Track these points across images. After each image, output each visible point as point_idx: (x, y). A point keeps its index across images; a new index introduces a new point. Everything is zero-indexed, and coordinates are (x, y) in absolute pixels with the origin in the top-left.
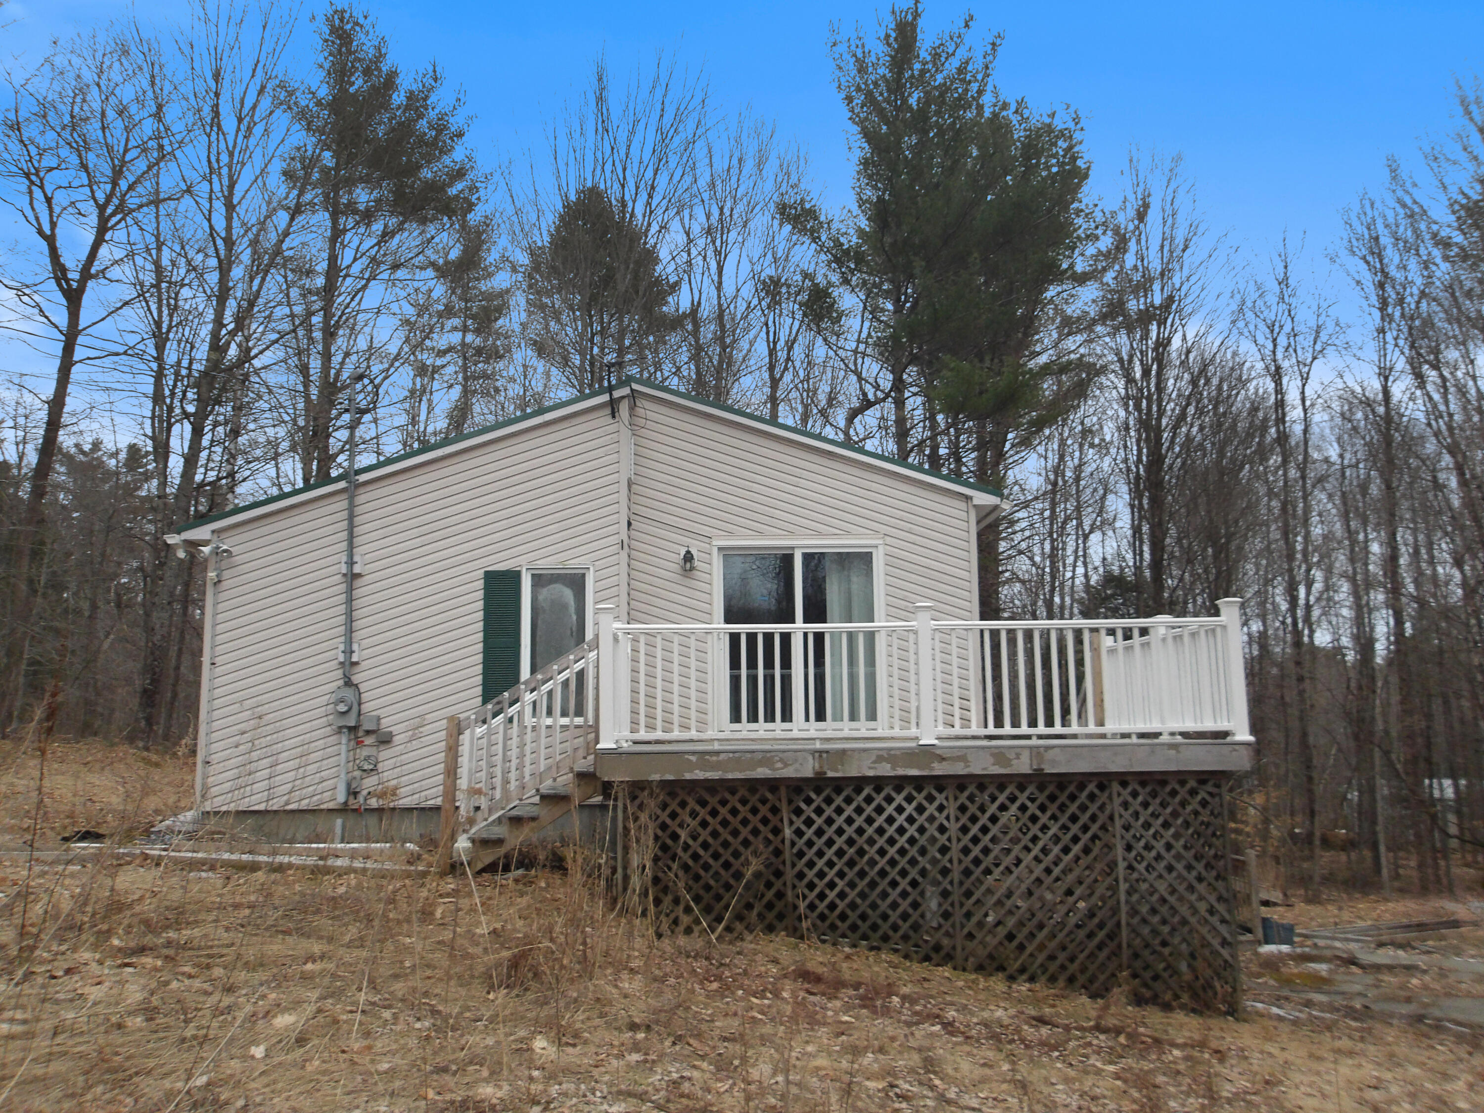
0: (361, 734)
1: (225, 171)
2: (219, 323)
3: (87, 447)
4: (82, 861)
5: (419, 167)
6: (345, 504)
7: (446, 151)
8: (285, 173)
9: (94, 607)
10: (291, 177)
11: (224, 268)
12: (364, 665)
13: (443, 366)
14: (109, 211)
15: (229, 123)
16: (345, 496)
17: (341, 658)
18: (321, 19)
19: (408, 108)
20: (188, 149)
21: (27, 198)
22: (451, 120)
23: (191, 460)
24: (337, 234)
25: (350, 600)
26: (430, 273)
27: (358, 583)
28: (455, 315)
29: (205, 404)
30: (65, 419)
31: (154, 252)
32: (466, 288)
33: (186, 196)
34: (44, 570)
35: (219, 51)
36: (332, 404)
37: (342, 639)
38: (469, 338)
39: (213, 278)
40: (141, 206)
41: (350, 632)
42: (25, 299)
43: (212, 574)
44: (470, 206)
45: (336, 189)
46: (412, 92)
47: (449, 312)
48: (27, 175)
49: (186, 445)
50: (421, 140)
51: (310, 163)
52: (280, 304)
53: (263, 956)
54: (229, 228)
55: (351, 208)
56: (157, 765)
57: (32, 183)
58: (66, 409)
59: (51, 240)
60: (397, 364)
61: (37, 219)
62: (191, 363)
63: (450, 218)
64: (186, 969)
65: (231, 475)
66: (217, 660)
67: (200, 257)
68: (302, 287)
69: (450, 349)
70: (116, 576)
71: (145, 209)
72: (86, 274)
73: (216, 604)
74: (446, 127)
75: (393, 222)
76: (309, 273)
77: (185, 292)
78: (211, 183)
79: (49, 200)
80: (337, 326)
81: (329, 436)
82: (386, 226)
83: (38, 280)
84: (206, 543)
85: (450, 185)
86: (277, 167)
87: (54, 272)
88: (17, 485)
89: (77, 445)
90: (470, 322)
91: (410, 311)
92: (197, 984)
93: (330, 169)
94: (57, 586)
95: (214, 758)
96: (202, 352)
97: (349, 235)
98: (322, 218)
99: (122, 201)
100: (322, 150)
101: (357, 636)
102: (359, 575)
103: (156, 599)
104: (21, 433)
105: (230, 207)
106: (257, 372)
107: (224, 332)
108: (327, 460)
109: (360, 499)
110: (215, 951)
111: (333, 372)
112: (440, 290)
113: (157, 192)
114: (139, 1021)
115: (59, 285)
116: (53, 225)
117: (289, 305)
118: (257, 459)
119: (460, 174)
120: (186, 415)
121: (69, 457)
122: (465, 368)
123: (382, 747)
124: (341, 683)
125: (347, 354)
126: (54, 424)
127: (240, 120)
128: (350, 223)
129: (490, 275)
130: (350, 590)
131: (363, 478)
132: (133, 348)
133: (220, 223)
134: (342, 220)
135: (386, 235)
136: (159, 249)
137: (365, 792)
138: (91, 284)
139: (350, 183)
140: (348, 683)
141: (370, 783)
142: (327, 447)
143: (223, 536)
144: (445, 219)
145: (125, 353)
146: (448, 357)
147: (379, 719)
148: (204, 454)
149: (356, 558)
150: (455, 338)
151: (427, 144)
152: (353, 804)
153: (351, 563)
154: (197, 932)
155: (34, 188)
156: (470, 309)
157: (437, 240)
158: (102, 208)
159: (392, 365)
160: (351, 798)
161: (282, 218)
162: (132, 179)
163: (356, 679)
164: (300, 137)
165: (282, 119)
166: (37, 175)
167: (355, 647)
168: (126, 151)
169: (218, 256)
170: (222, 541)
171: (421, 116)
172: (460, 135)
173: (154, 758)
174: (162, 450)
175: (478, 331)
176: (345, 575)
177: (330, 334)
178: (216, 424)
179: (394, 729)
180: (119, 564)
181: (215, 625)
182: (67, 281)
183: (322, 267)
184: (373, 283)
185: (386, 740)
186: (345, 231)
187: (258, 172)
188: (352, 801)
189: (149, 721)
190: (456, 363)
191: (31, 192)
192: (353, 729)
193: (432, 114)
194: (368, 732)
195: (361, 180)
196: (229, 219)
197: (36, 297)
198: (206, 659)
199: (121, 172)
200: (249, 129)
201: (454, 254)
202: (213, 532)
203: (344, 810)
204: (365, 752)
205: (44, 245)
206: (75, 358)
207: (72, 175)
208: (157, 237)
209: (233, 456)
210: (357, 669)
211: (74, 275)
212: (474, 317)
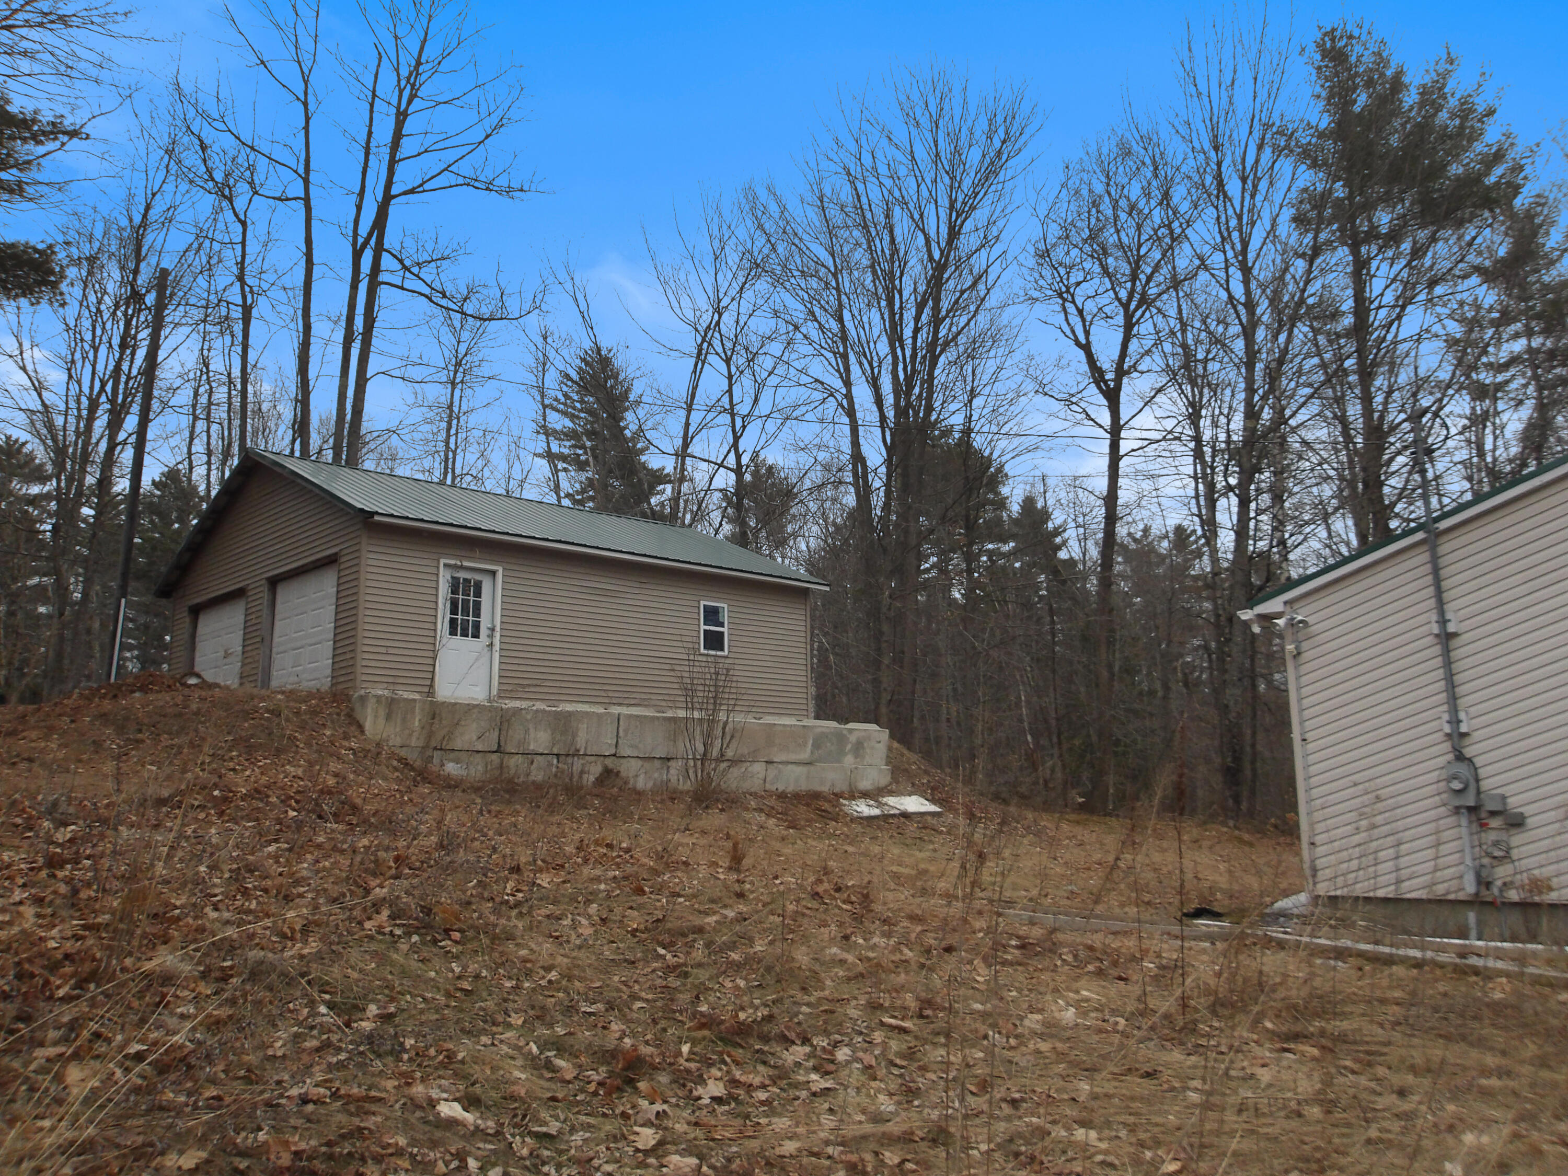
0: (1483, 815)
1: (1235, 235)
2: (1250, 390)
3: (1139, 535)
4: (1211, 938)
5: (1444, 166)
6: (1426, 557)
7: (1475, 135)
8: (1295, 219)
9: (1166, 688)
10: (1302, 221)
11: (1248, 333)
12: (1476, 736)
13: (1507, 382)
14: (1132, 307)
15: (1233, 187)
16: (1425, 548)
17: (1447, 729)
18: (1312, 47)
19: (1422, 104)
20: (1198, 225)
21: (1062, 315)
22: (1477, 100)
23: (1241, 532)
24: (1360, 268)
25: (1448, 663)
26: (1475, 280)
27: (1454, 643)
28: (1515, 320)
29: (1248, 475)
30: (1120, 511)
31: (1179, 335)
32: (1523, 286)
33: (1201, 272)
34: (1117, 655)
35: (1215, 120)
36: (1381, 450)
37: (1445, 707)
38: (1536, 342)
39: (1239, 345)
40: (1160, 295)
41: (1453, 700)
42: (1074, 407)
43: (1290, 647)
44: (1516, 189)
45: (1352, 219)
46: (1424, 86)
47: (1506, 318)
48: (1060, 295)
49: (1235, 518)
50: (1444, 136)
51: (1319, 201)
52: (1308, 356)
53: (1428, 1060)
54: (1248, 292)
55: (1372, 235)
56: (1251, 845)
57: (1065, 300)
58: (1120, 502)
59: (1086, 348)
60: (1451, 392)
61: (1073, 332)
62: (1229, 436)
63: (1491, 210)
64: (1348, 1063)
65: (1282, 543)
66: (1307, 736)
67: (1221, 329)
68: (1328, 334)
69: (1514, 360)
70: (1182, 655)
71: (1165, 297)
72: (1121, 372)
73: (1298, 678)
74: (1473, 111)
75: (1423, 235)
76: (1336, 315)
77: (1213, 366)
78: (1225, 252)
79: (1080, 312)
80: (1374, 364)
81: (1382, 484)
82: (1415, 243)
83: (1081, 387)
84: (1279, 615)
85: (1487, 174)
86: (1287, 214)
87: (1093, 376)
88: (1085, 579)
89: (1130, 534)
90: (1533, 324)
91: (1455, 329)
92: (1363, 1081)
93: (1343, 199)
94: (1129, 670)
95: (1318, 839)
96: (1238, 422)
97: (1374, 264)
98: (1343, 253)
99: (1144, 294)
100: (1334, 182)
101: (1462, 703)
102: (1455, 635)
103: (1227, 677)
104: (1081, 530)
105: (1246, 271)
106: (1294, 430)
107: (1256, 398)
108: (1384, 512)
109: (1443, 549)
110: (1374, 1048)
111: (1376, 415)
112: (1489, 297)
113: (1174, 276)
114: (1315, 1111)
115: (1099, 388)
116: (1087, 333)
117: (1319, 354)
118: (1307, 523)
119: (1498, 156)
120: (1230, 488)
121: (1124, 547)
122: (1535, 377)
123: (1513, 831)
124: (1451, 756)
125: (1389, 393)
126: (1111, 518)
127: (1244, 180)
128: (1374, 249)
129: (1552, 263)
130: (1446, 652)
131: (1444, 525)
132: (1170, 432)
133: (1238, 290)
134: (1364, 250)
135: (1418, 252)
136: (1184, 331)
137: (1499, 883)
138: (1125, 380)
139: (1368, 207)
140: (1460, 757)
141: (1502, 872)
142: (1381, 497)
143: (1296, 606)
144: (1487, 214)
145: (1164, 439)
146: (1512, 371)
147: (1504, 798)
148: (1252, 524)
149: (1449, 616)
150: (1519, 346)
151: (1450, 137)
152: (1487, 896)
153: (1443, 622)
154: (1345, 1025)
155: (1067, 304)
156: (1532, 308)
157: (1479, 240)
158: (1126, 306)
159: (1444, 395)
160: (1483, 889)
161: (1300, 265)
162: (1149, 270)
163: (1468, 752)
164: (1307, 177)
165: (1285, 166)
166: (1068, 291)
167: (1462, 716)
168: (1140, 246)
169: (1241, 324)
170: (1295, 611)
171: (1439, 108)
172: (1491, 112)
173: (1246, 837)
174: (1210, 525)
175: (1547, 332)
176: (1437, 636)
177: (1366, 375)
178: (1259, 491)
179: (1526, 810)
180: (1182, 644)
181: (1300, 700)
182: (1105, 382)
183: (1348, 304)
184: (1409, 308)
185: (1517, 823)
186: (1370, 259)
187: (1268, 228)
188: (1484, 892)
189: (1237, 800)
190: (1524, 375)
191: (1064, 309)
192: (1471, 809)
193: (1453, 102)
194: (1493, 814)
195: (1380, 199)
196: (1246, 282)
197: (1083, 404)
198: (1296, 735)
199: (1138, 267)
200: (1255, 187)
201: (1502, 252)
202: (1285, 603)
203: (1475, 902)
204: (1492, 836)
205: (1081, 354)
206: (1122, 452)
207: (1098, 283)
208: (1180, 319)
209: (1282, 523)
210: (1467, 741)
211: (1110, 376)
212: (1538, 316)
